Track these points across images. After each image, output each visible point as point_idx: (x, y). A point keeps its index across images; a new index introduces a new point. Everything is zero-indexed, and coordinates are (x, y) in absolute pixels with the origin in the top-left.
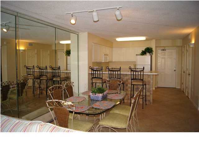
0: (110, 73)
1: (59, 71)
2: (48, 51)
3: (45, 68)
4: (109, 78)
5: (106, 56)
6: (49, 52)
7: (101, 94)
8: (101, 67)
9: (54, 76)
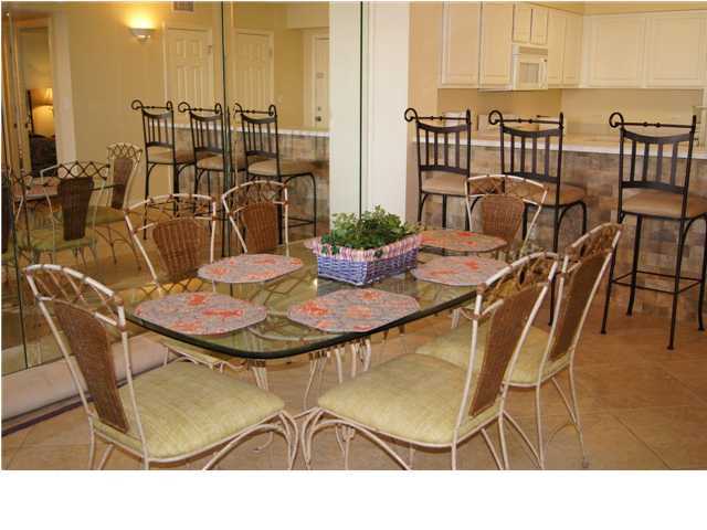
0: (508, 144)
1: (273, 131)
2: (268, 36)
3: (213, 114)
4: (504, 173)
5: (532, 59)
6: (271, 39)
7: (361, 253)
8: (464, 115)
9: (252, 154)
